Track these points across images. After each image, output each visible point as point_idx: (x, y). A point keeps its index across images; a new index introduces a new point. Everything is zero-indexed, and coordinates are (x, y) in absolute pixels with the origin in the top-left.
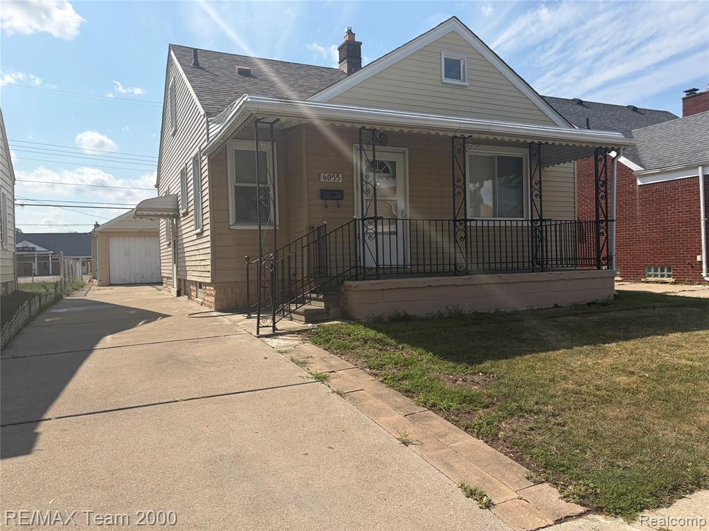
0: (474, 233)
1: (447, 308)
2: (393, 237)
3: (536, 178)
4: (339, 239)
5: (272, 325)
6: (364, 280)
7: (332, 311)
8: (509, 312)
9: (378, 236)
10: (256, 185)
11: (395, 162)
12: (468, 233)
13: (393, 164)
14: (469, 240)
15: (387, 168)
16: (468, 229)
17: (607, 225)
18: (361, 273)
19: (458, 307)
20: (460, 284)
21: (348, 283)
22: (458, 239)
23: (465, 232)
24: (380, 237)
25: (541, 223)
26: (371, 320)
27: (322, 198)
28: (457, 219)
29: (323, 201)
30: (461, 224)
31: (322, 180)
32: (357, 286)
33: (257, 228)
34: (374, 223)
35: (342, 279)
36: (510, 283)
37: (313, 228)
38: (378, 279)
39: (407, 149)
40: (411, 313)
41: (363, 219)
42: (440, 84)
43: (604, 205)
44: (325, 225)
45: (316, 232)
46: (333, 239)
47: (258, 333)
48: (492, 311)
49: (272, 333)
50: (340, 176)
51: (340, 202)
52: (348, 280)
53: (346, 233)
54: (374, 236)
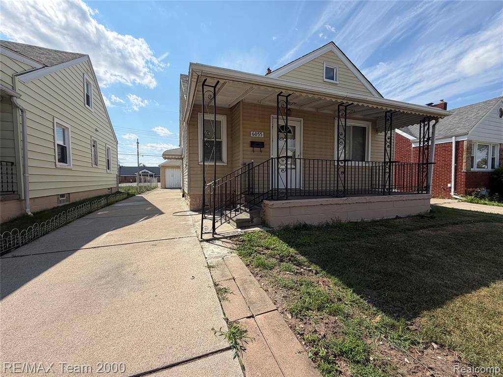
0: (350, 170)
1: (332, 219)
2: (293, 171)
3: (389, 135)
4: (261, 172)
5: (212, 231)
6: (277, 200)
7: (255, 220)
8: (370, 221)
9: (288, 170)
10: (214, 140)
11: (295, 127)
12: (346, 170)
13: (294, 127)
14: (346, 173)
15: (290, 130)
16: (346, 167)
17: (427, 166)
18: (276, 195)
19: (338, 218)
20: (340, 203)
21: (266, 202)
22: (340, 173)
23: (345, 168)
24: (289, 171)
25: (390, 164)
26: (282, 228)
27: (251, 147)
28: (340, 159)
29: (252, 148)
30: (342, 163)
31: (252, 135)
32: (273, 205)
33: (214, 164)
34: (285, 161)
35: (262, 198)
36: (371, 202)
37: (245, 164)
38: (286, 199)
39: (302, 119)
40: (308, 223)
41: (278, 158)
42: (323, 82)
43: (426, 154)
44: (253, 162)
45: (247, 167)
46: (256, 171)
47: (201, 238)
48: (359, 221)
49: (211, 237)
50: (263, 133)
51: (262, 149)
52: (266, 199)
53: (266, 168)
54: (285, 170)
